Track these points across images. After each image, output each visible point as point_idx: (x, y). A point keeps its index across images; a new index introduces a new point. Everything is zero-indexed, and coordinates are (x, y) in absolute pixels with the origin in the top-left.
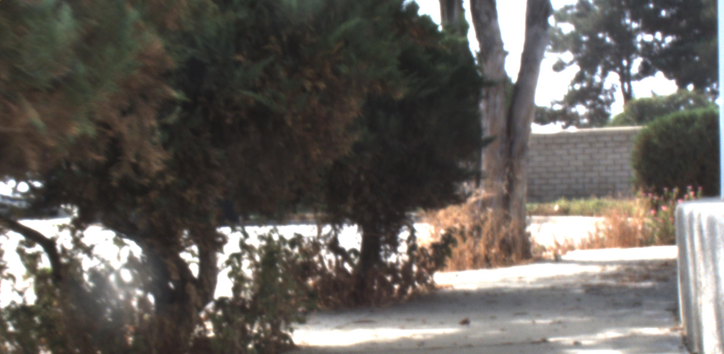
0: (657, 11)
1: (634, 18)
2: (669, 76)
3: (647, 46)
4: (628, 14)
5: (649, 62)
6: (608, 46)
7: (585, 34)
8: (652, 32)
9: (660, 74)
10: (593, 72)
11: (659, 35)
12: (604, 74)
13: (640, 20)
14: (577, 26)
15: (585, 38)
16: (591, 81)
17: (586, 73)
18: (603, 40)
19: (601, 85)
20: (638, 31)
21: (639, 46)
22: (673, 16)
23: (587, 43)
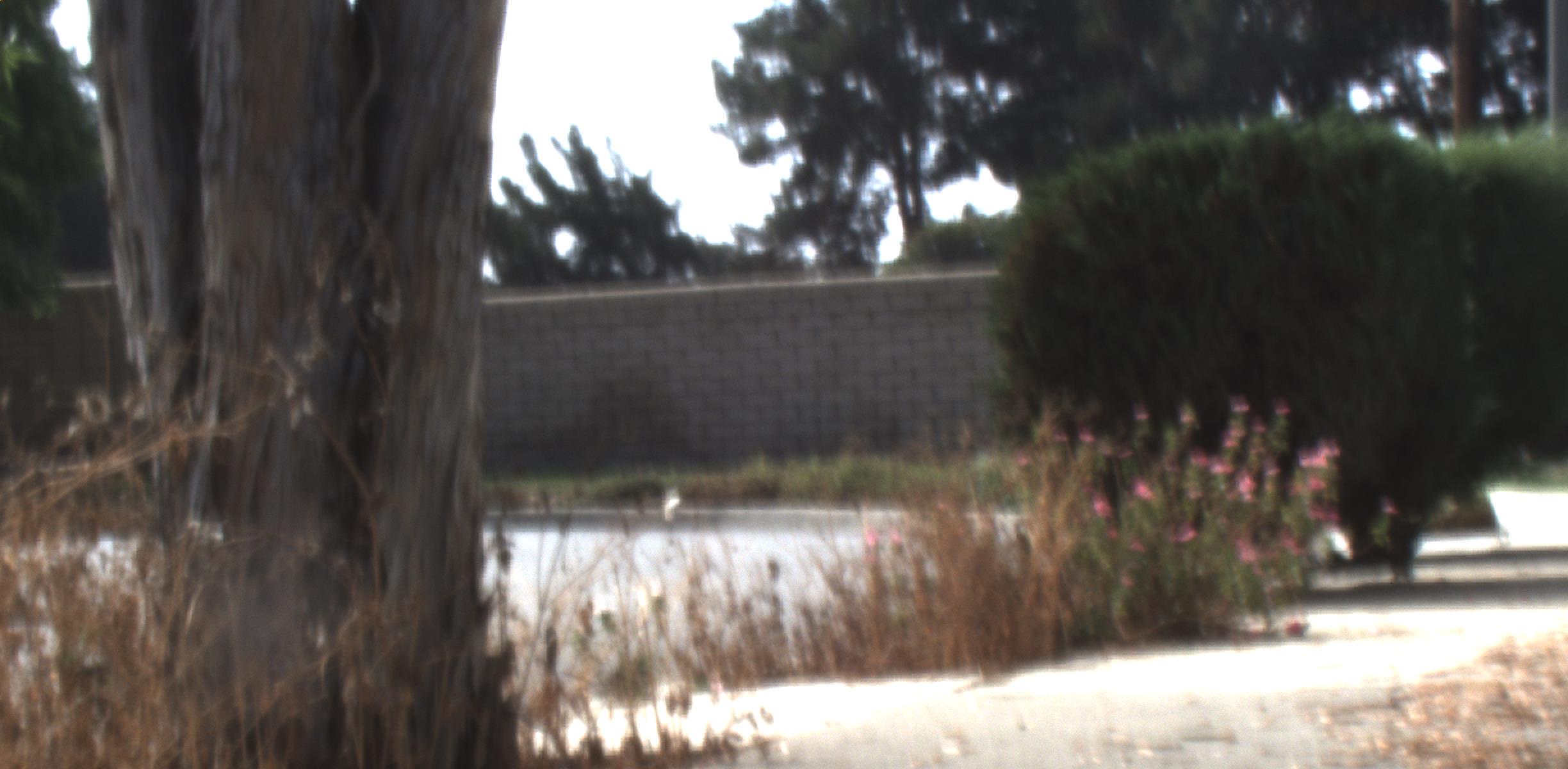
0: (977, 29)
1: (926, 42)
2: (1003, 174)
3: (956, 108)
4: (910, 32)
5: (963, 147)
6: (868, 108)
7: (816, 78)
8: (969, 75)
9: (985, 172)
10: (835, 164)
11: (981, 83)
12: (861, 172)
13: (941, 47)
14: (797, 60)
15: (815, 89)
16: (831, 187)
17: (818, 169)
18: (858, 92)
19: (853, 196)
20: (935, 74)
21: (938, 110)
22: (1012, 40)
23: (819, 100)
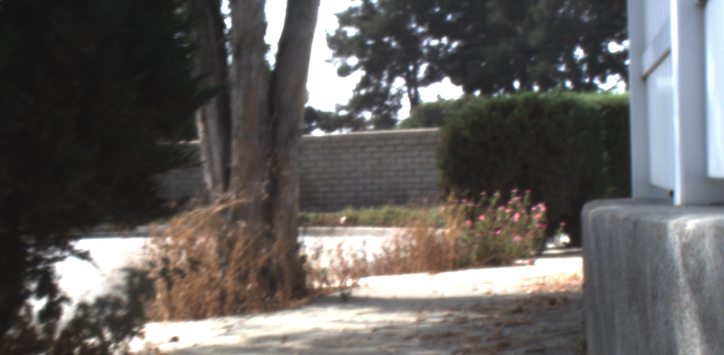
0: (443, 15)
1: (420, 23)
2: (456, 81)
3: (434, 51)
4: (413, 18)
5: (436, 68)
6: (394, 51)
7: (371, 37)
8: (439, 36)
9: (447, 80)
10: (379, 77)
11: (445, 40)
12: (390, 80)
13: (427, 24)
14: (362, 29)
15: (370, 42)
16: (378, 86)
17: (372, 78)
18: (388, 44)
19: (387, 89)
20: (424, 35)
21: (425, 51)
22: (459, 21)
23: (372, 46)
